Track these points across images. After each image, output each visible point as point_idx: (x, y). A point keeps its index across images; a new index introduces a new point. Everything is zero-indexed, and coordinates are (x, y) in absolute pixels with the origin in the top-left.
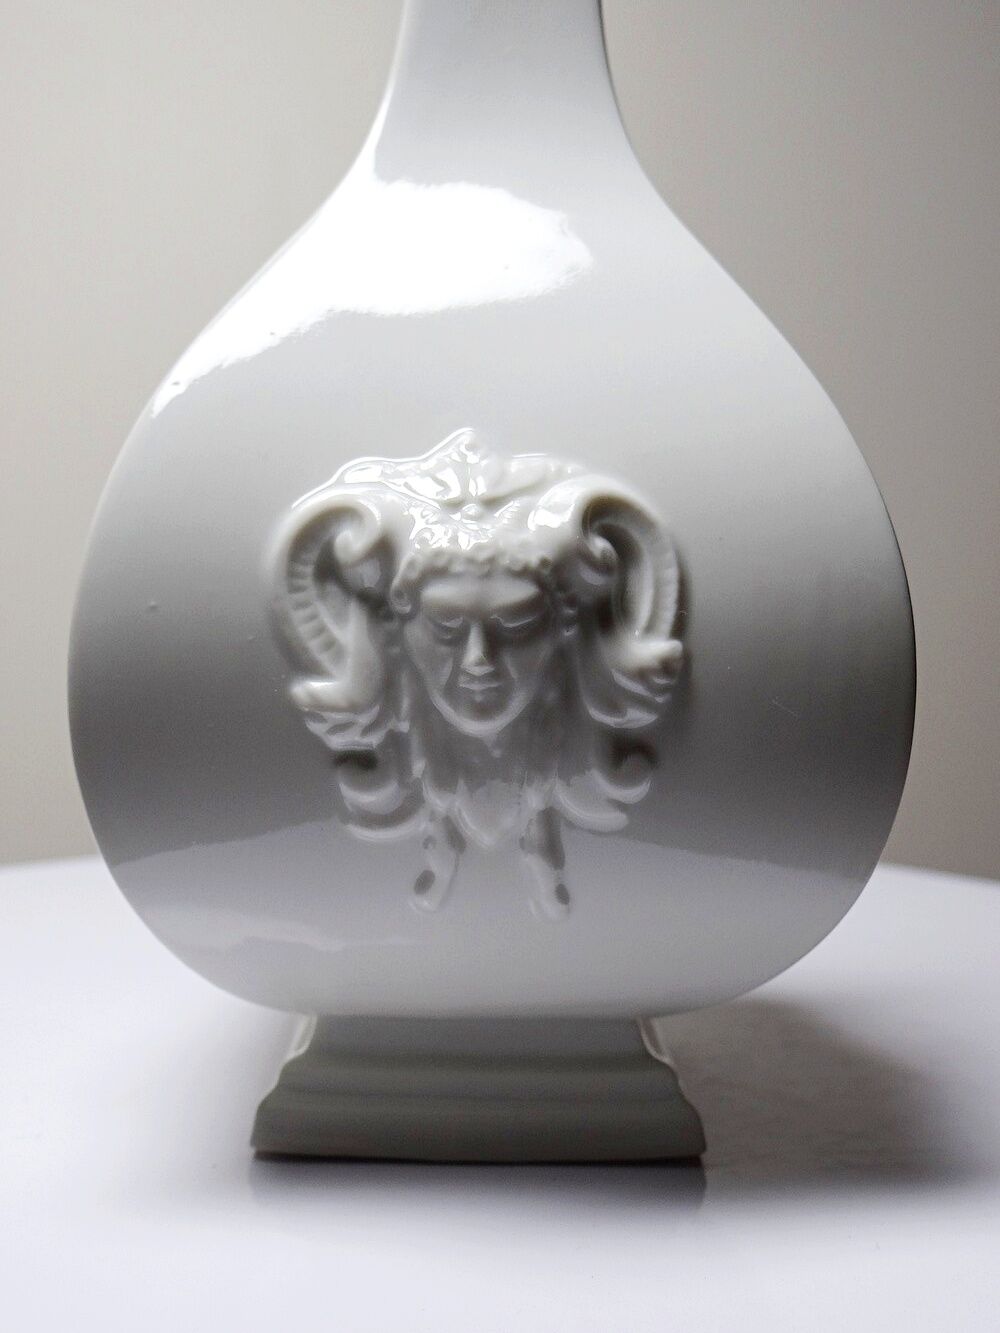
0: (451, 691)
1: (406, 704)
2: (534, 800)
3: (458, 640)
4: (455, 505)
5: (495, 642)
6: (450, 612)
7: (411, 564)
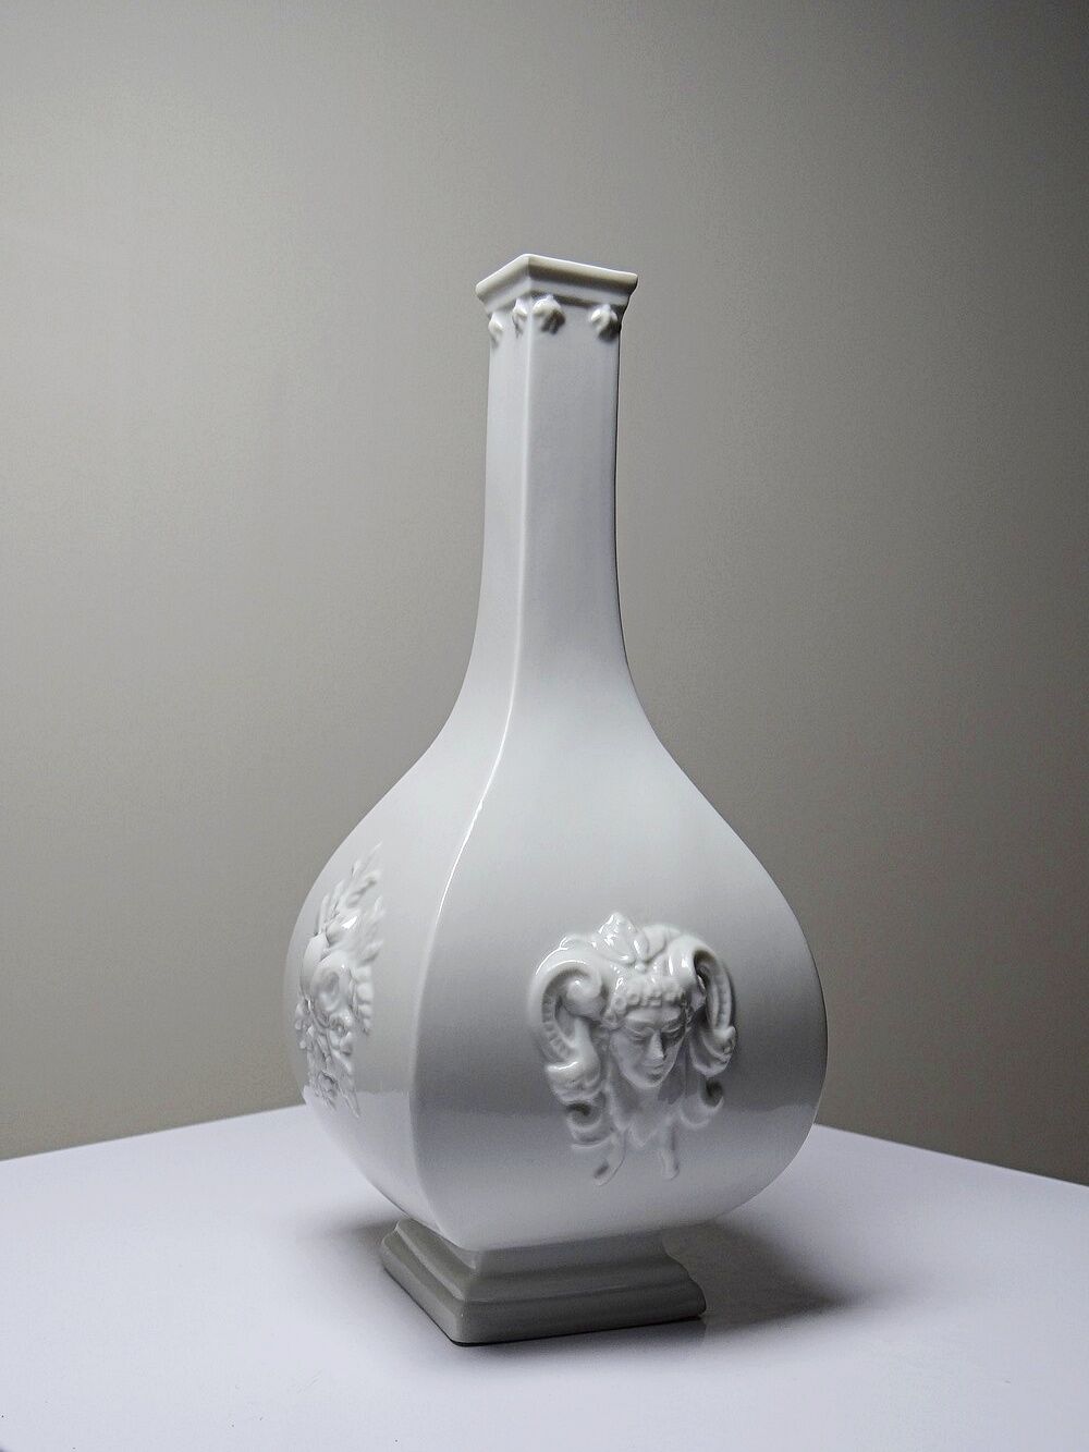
0: (637, 1067)
1: (609, 1075)
2: (668, 1120)
3: (644, 1042)
4: (631, 965)
5: (665, 1041)
6: (642, 1026)
7: (619, 1002)
